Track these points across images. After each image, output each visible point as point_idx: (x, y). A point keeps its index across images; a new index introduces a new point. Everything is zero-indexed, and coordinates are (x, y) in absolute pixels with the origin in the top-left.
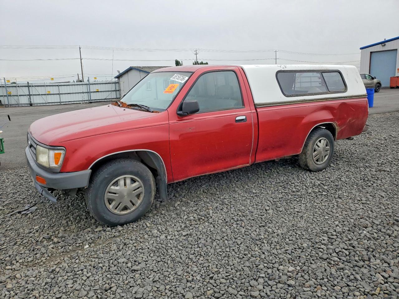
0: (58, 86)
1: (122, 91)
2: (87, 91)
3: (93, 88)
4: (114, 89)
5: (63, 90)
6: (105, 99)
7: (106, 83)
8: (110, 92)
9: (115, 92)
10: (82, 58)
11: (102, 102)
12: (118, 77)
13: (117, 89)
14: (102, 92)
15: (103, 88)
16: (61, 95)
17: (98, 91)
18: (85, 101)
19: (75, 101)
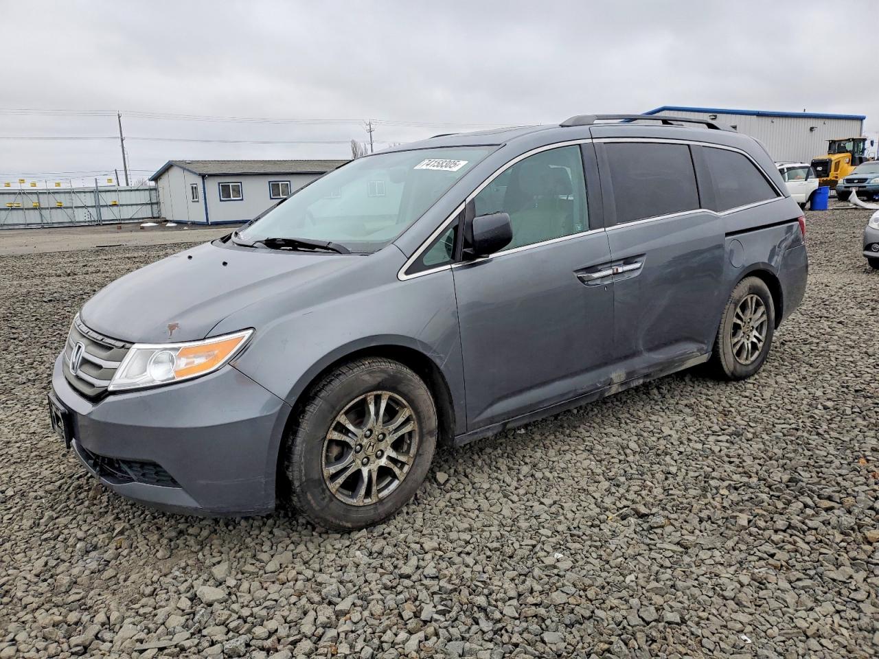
0: (36, 193)
1: (162, 206)
2: (94, 205)
3: (108, 199)
4: (147, 201)
5: (46, 201)
6: (131, 219)
7: (132, 191)
8: (140, 207)
9: (149, 206)
10: (123, 136)
12: (156, 178)
13: (154, 201)
14: (124, 207)
15: (125, 198)
16: (43, 212)
17: (115, 205)
18: (91, 222)
19: (71, 222)
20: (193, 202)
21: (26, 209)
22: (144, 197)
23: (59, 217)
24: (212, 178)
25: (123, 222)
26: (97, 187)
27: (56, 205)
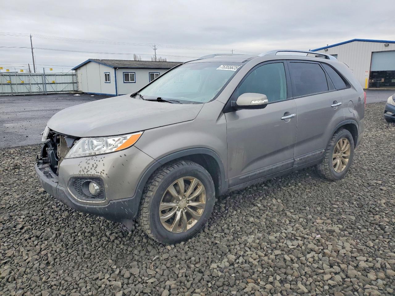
0: (9, 75)
1: (80, 84)
2: (42, 83)
3: (50, 79)
4: (71, 81)
5: (14, 80)
6: (62, 91)
7: (63, 75)
8: (67, 84)
9: (72, 84)
10: (33, 47)
11: (58, 95)
12: (76, 69)
13: (75, 82)
14: (58, 84)
15: (59, 79)
16: (13, 86)
17: (54, 83)
18: (40, 92)
19: (29, 92)
20: (105, 83)
21: (3, 84)
22: (69, 79)
23: (23, 89)
24: (120, 70)
25: (57, 93)
26: (44, 73)
27: (21, 82)
